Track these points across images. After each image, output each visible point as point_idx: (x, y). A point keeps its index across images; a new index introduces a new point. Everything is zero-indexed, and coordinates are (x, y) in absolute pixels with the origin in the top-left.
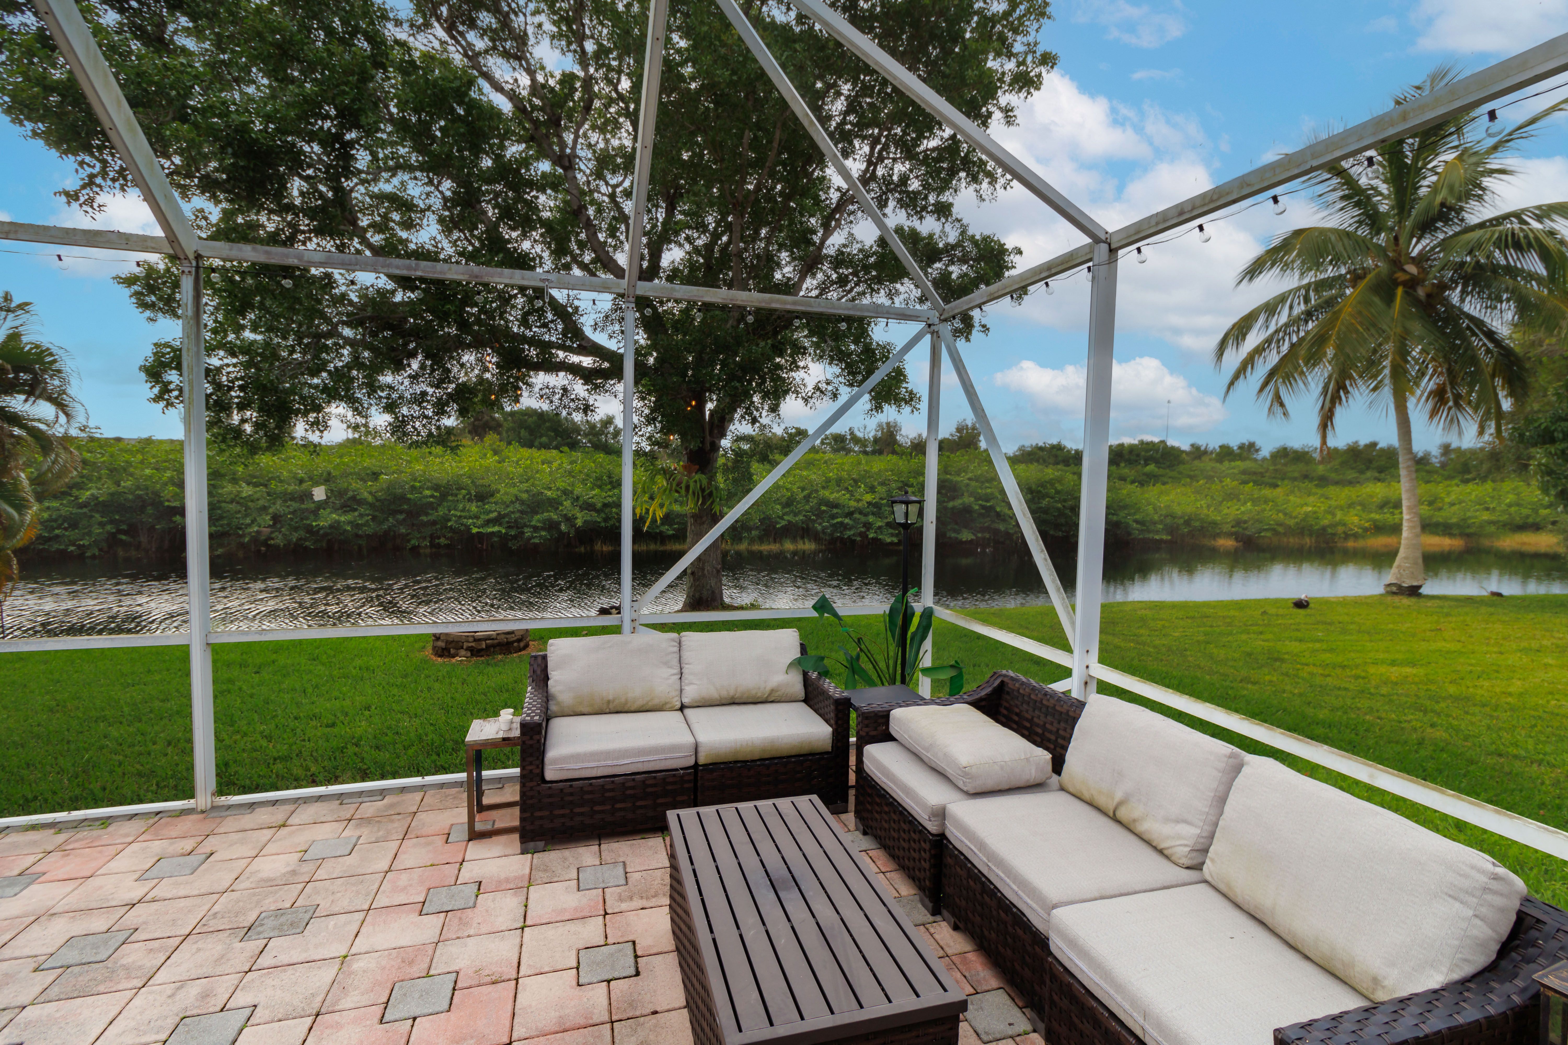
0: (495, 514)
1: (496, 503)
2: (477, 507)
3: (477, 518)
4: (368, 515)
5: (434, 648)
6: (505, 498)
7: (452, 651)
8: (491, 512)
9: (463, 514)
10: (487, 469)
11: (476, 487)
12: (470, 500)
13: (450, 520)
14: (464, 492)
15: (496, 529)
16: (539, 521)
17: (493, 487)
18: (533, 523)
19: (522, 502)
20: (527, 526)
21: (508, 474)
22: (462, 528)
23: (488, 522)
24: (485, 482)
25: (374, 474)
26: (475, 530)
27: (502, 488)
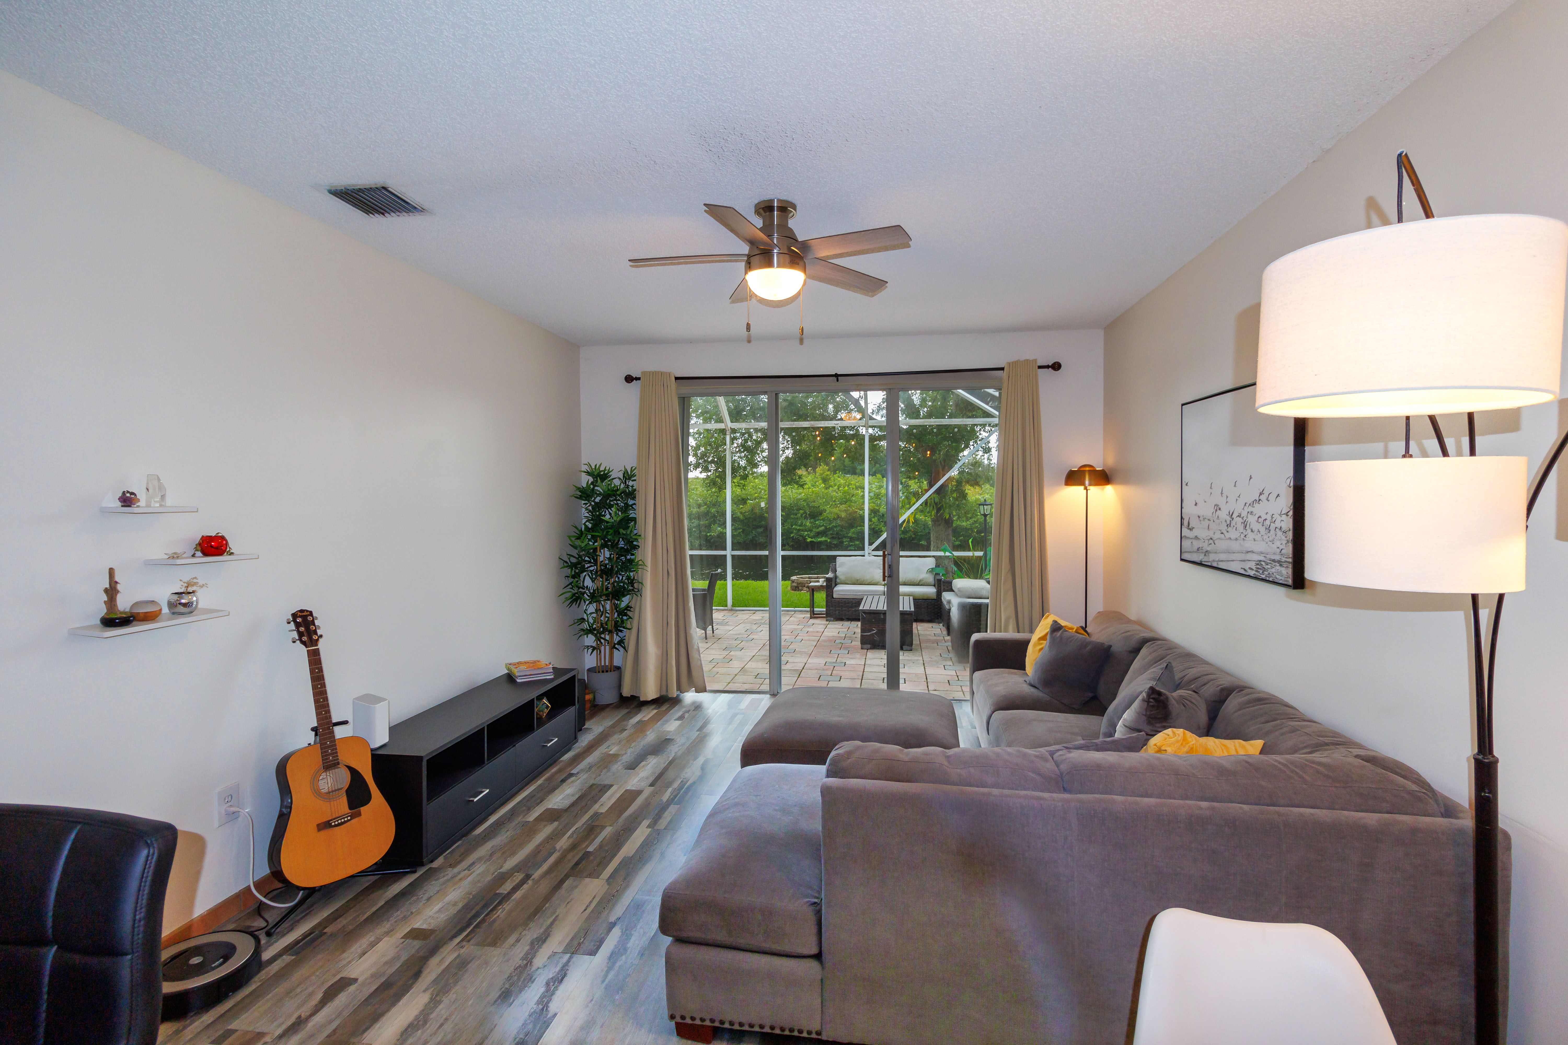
0: (822, 528)
1: (823, 520)
2: (810, 523)
3: (811, 531)
4: (740, 529)
5: (791, 586)
6: (829, 516)
7: (800, 588)
8: (820, 526)
9: (801, 528)
10: (817, 494)
11: (810, 507)
12: (806, 518)
13: (792, 533)
14: (801, 511)
15: (823, 539)
16: (853, 533)
17: (822, 508)
18: (850, 535)
19: (842, 519)
20: (845, 537)
21: (832, 497)
22: (801, 538)
23: (819, 534)
24: (816, 504)
25: (743, 499)
26: (809, 540)
27: (827, 508)
